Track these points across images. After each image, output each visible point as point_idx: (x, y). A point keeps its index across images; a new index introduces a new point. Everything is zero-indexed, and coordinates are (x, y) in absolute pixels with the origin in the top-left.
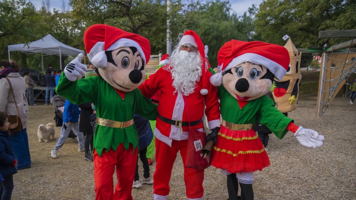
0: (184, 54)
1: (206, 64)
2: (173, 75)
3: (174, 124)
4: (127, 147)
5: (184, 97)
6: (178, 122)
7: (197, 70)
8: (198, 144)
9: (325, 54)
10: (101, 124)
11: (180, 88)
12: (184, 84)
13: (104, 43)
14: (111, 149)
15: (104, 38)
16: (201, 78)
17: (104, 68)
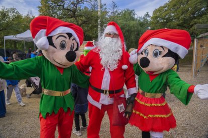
0: (108, 39)
1: (125, 46)
2: (101, 56)
3: (103, 93)
4: (66, 110)
5: (110, 72)
6: (106, 91)
7: (119, 51)
8: (121, 107)
9: (196, 39)
10: (45, 94)
11: (106, 65)
12: (110, 62)
13: (46, 30)
14: (53, 112)
15: (46, 26)
16: (122, 57)
17: (46, 50)
